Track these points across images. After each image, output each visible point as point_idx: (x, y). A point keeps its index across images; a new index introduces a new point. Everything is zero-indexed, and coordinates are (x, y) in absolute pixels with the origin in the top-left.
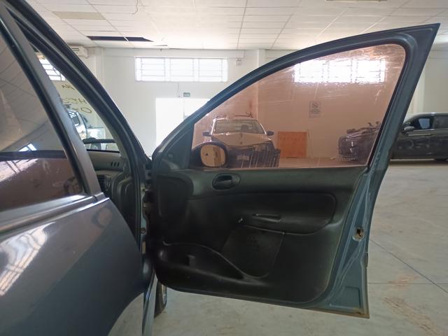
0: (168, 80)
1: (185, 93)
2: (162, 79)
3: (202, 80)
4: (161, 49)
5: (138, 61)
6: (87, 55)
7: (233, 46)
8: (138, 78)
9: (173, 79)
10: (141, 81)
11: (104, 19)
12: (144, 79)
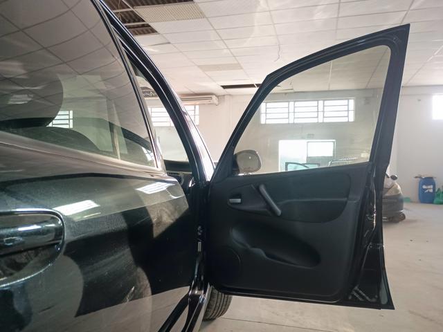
0: (291, 122)
1: (309, 135)
2: (285, 121)
3: (327, 120)
4: (286, 93)
5: (263, 105)
6: (217, 103)
7: (363, 86)
8: (263, 121)
9: (297, 121)
10: (266, 124)
11: (242, 68)
12: (269, 122)
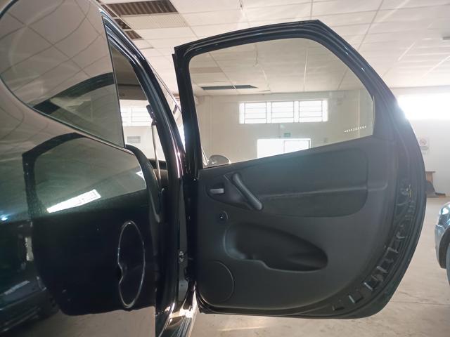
0: (269, 122)
1: (285, 134)
2: (263, 121)
3: (302, 120)
4: (264, 94)
5: (242, 106)
7: (334, 88)
8: (242, 122)
9: (274, 121)
10: (244, 124)
11: (221, 71)
12: (247, 122)
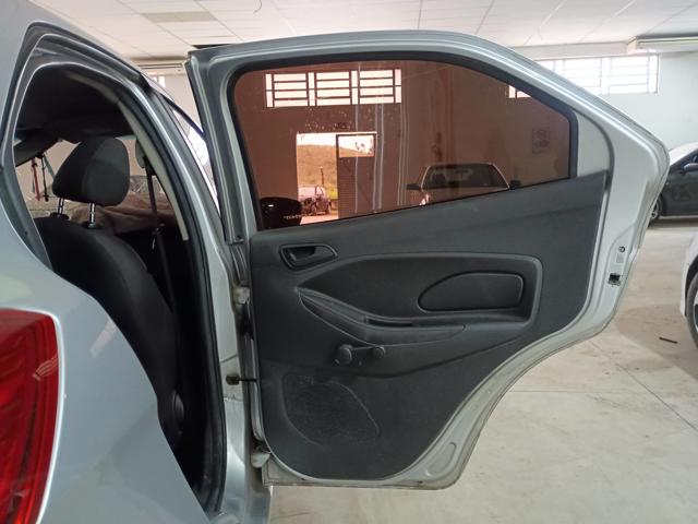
0: (312, 104)
1: (339, 124)
2: (303, 103)
3: (365, 102)
5: (268, 77)
8: (269, 104)
10: (274, 108)
11: (215, 19)
12: (278, 104)
